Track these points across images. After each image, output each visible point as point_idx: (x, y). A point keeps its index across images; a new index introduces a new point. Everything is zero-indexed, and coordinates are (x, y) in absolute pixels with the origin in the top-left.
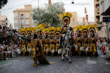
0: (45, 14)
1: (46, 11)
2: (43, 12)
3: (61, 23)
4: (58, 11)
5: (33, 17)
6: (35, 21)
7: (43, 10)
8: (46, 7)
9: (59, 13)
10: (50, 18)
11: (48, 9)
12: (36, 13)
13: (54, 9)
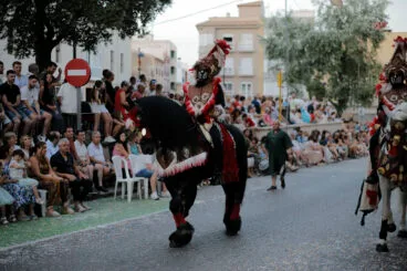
0: (313, 38)
1: (317, 28)
2: (305, 29)
3: (370, 72)
4: (363, 29)
5: (268, 48)
6: (274, 62)
7: (306, 23)
8: (319, 11)
9: (365, 36)
10: (329, 54)
11: (326, 19)
12: (279, 35)
13: (347, 21)
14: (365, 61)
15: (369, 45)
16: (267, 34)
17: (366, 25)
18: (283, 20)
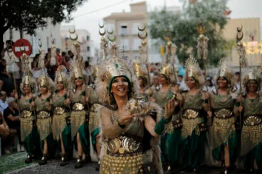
0: (181, 24)
1: (182, 18)
2: (175, 18)
3: (219, 45)
4: (213, 17)
5: (151, 31)
6: (155, 41)
7: (175, 14)
8: (183, 6)
9: (215, 21)
10: (192, 34)
11: (188, 12)
12: (158, 22)
13: (203, 12)
14: (215, 37)
15: (217, 27)
16: (150, 22)
17: (215, 13)
18: (160, 13)
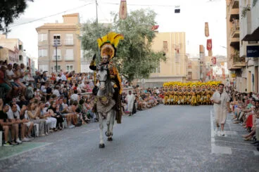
1: (114, 30)
2: (107, 30)
3: (147, 57)
4: (142, 30)
5: (83, 42)
6: (87, 52)
7: (107, 26)
8: (115, 19)
9: (143, 34)
10: (122, 46)
11: (119, 25)
12: (90, 34)
13: (132, 26)
14: (144, 50)
15: (146, 40)
16: (82, 34)
17: (144, 27)
18: (92, 25)
